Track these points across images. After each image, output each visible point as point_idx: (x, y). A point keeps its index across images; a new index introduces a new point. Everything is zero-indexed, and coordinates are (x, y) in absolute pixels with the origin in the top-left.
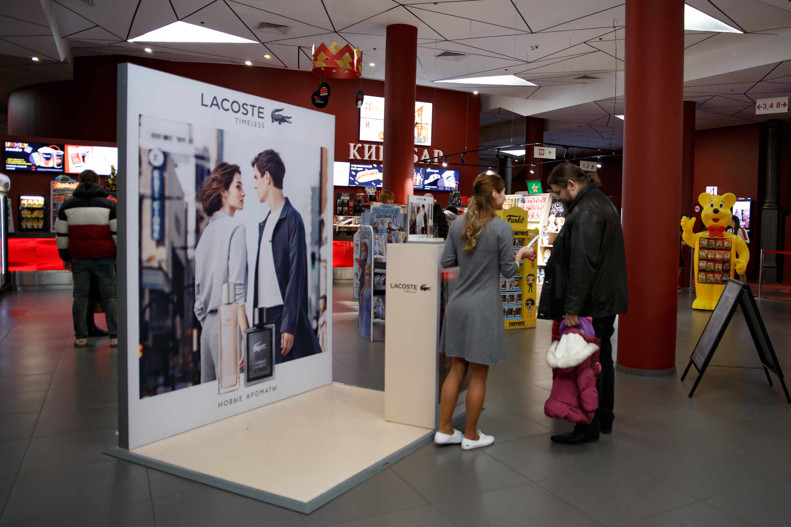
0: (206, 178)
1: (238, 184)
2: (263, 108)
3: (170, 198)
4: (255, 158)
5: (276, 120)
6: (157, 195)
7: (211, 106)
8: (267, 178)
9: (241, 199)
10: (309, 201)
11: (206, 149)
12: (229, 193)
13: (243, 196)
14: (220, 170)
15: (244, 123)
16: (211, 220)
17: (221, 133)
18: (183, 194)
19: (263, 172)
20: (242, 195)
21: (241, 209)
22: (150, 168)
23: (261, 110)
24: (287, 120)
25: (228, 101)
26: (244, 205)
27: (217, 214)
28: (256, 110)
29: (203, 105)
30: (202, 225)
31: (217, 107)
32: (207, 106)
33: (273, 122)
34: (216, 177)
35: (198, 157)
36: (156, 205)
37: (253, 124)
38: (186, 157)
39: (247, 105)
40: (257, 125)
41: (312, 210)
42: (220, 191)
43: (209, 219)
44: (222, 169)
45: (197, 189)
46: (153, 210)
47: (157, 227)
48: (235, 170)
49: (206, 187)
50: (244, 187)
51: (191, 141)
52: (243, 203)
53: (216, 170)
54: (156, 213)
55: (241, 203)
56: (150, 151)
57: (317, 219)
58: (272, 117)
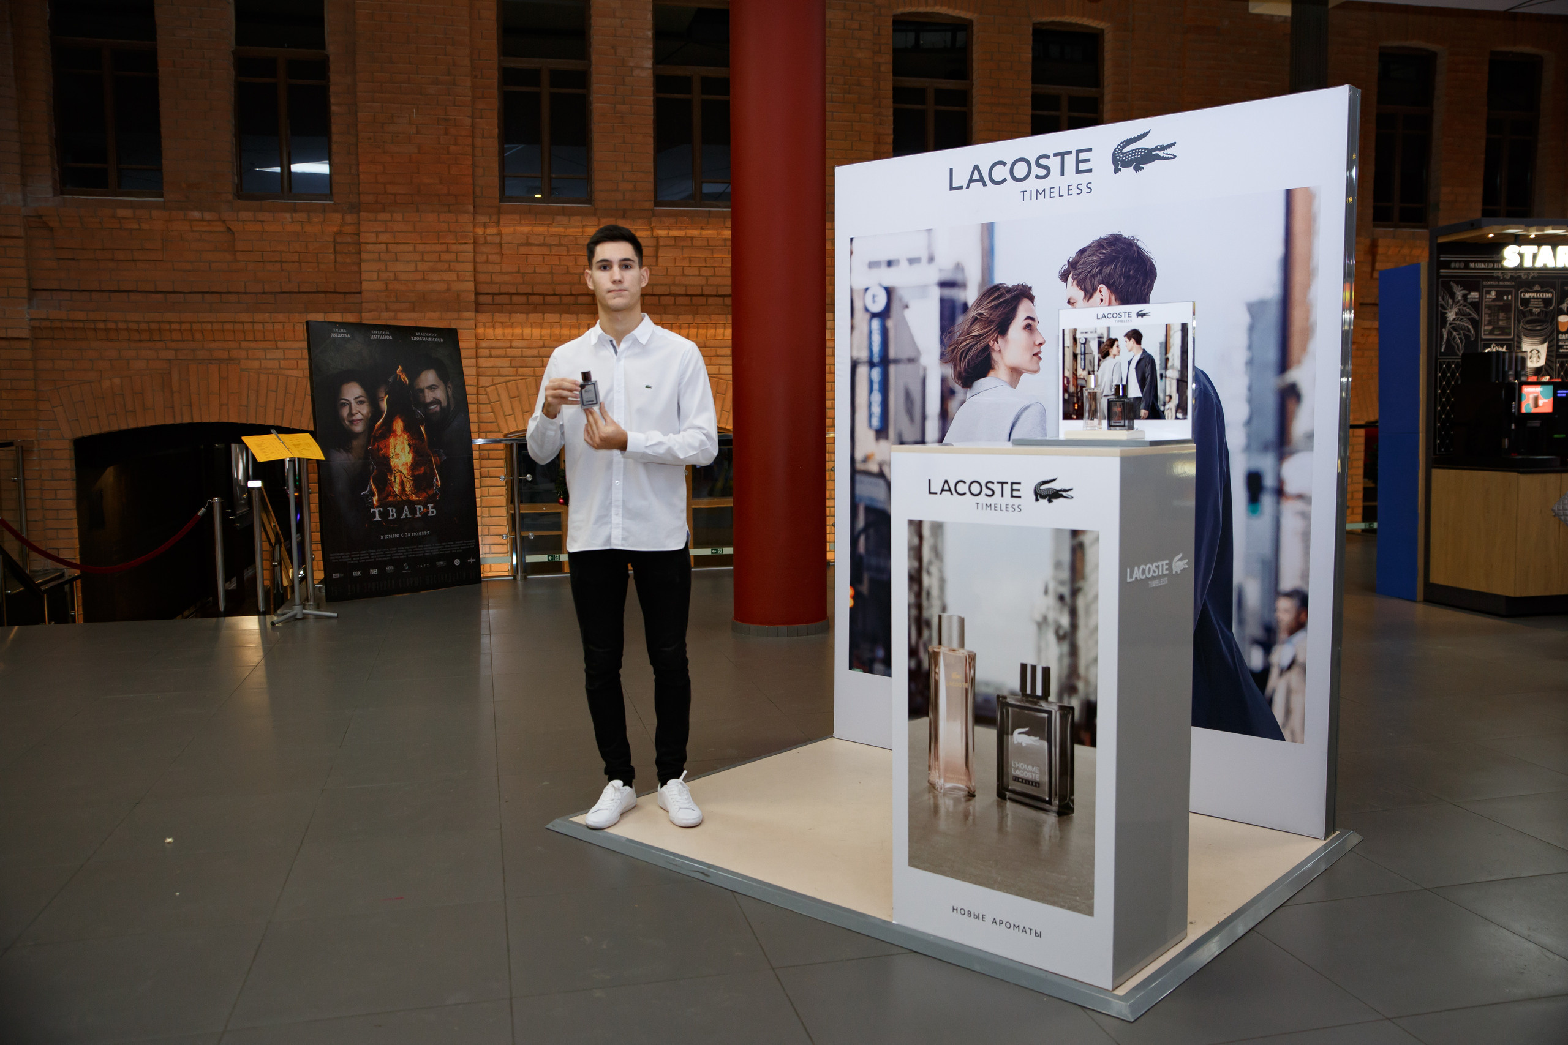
0: (960, 319)
1: (1030, 321)
2: (1090, 150)
3: (896, 361)
4: (1069, 261)
5: (1126, 165)
6: (876, 359)
7: (968, 187)
8: (1102, 300)
9: (1036, 350)
10: (1240, 339)
11: (959, 267)
12: (1006, 342)
13: (1041, 344)
14: (987, 302)
15: (1040, 197)
16: (969, 393)
17: (989, 230)
18: (918, 351)
19: (1089, 287)
20: (1037, 343)
21: (1036, 372)
22: (867, 316)
23: (1082, 156)
24: (1161, 154)
25: (1004, 164)
26: (1041, 363)
27: (981, 384)
28: (1070, 160)
29: (952, 188)
30: (952, 405)
31: (980, 183)
32: (961, 188)
33: (1117, 171)
34: (980, 314)
35: (943, 284)
36: (876, 373)
37: (1064, 192)
38: (923, 289)
39: (1048, 157)
40: (1075, 191)
41: (1250, 363)
42: (988, 340)
43: (966, 393)
44: (991, 298)
45: (942, 342)
46: (871, 382)
47: (877, 410)
48: (1023, 293)
49: (960, 336)
50: (1039, 327)
51: (931, 259)
52: (1040, 358)
53: (979, 303)
54: (876, 386)
55: (1035, 358)
56: (867, 289)
57: (1272, 383)
58: (1115, 161)
